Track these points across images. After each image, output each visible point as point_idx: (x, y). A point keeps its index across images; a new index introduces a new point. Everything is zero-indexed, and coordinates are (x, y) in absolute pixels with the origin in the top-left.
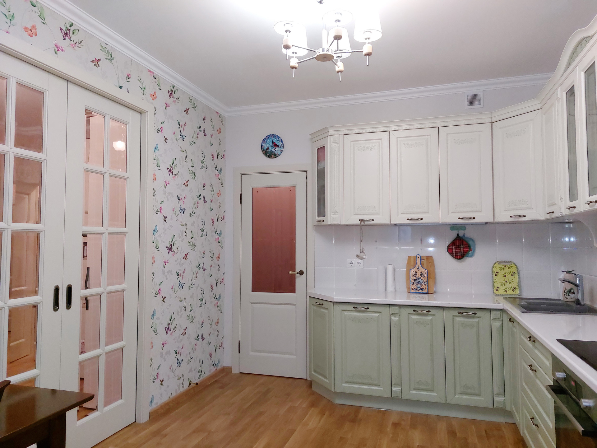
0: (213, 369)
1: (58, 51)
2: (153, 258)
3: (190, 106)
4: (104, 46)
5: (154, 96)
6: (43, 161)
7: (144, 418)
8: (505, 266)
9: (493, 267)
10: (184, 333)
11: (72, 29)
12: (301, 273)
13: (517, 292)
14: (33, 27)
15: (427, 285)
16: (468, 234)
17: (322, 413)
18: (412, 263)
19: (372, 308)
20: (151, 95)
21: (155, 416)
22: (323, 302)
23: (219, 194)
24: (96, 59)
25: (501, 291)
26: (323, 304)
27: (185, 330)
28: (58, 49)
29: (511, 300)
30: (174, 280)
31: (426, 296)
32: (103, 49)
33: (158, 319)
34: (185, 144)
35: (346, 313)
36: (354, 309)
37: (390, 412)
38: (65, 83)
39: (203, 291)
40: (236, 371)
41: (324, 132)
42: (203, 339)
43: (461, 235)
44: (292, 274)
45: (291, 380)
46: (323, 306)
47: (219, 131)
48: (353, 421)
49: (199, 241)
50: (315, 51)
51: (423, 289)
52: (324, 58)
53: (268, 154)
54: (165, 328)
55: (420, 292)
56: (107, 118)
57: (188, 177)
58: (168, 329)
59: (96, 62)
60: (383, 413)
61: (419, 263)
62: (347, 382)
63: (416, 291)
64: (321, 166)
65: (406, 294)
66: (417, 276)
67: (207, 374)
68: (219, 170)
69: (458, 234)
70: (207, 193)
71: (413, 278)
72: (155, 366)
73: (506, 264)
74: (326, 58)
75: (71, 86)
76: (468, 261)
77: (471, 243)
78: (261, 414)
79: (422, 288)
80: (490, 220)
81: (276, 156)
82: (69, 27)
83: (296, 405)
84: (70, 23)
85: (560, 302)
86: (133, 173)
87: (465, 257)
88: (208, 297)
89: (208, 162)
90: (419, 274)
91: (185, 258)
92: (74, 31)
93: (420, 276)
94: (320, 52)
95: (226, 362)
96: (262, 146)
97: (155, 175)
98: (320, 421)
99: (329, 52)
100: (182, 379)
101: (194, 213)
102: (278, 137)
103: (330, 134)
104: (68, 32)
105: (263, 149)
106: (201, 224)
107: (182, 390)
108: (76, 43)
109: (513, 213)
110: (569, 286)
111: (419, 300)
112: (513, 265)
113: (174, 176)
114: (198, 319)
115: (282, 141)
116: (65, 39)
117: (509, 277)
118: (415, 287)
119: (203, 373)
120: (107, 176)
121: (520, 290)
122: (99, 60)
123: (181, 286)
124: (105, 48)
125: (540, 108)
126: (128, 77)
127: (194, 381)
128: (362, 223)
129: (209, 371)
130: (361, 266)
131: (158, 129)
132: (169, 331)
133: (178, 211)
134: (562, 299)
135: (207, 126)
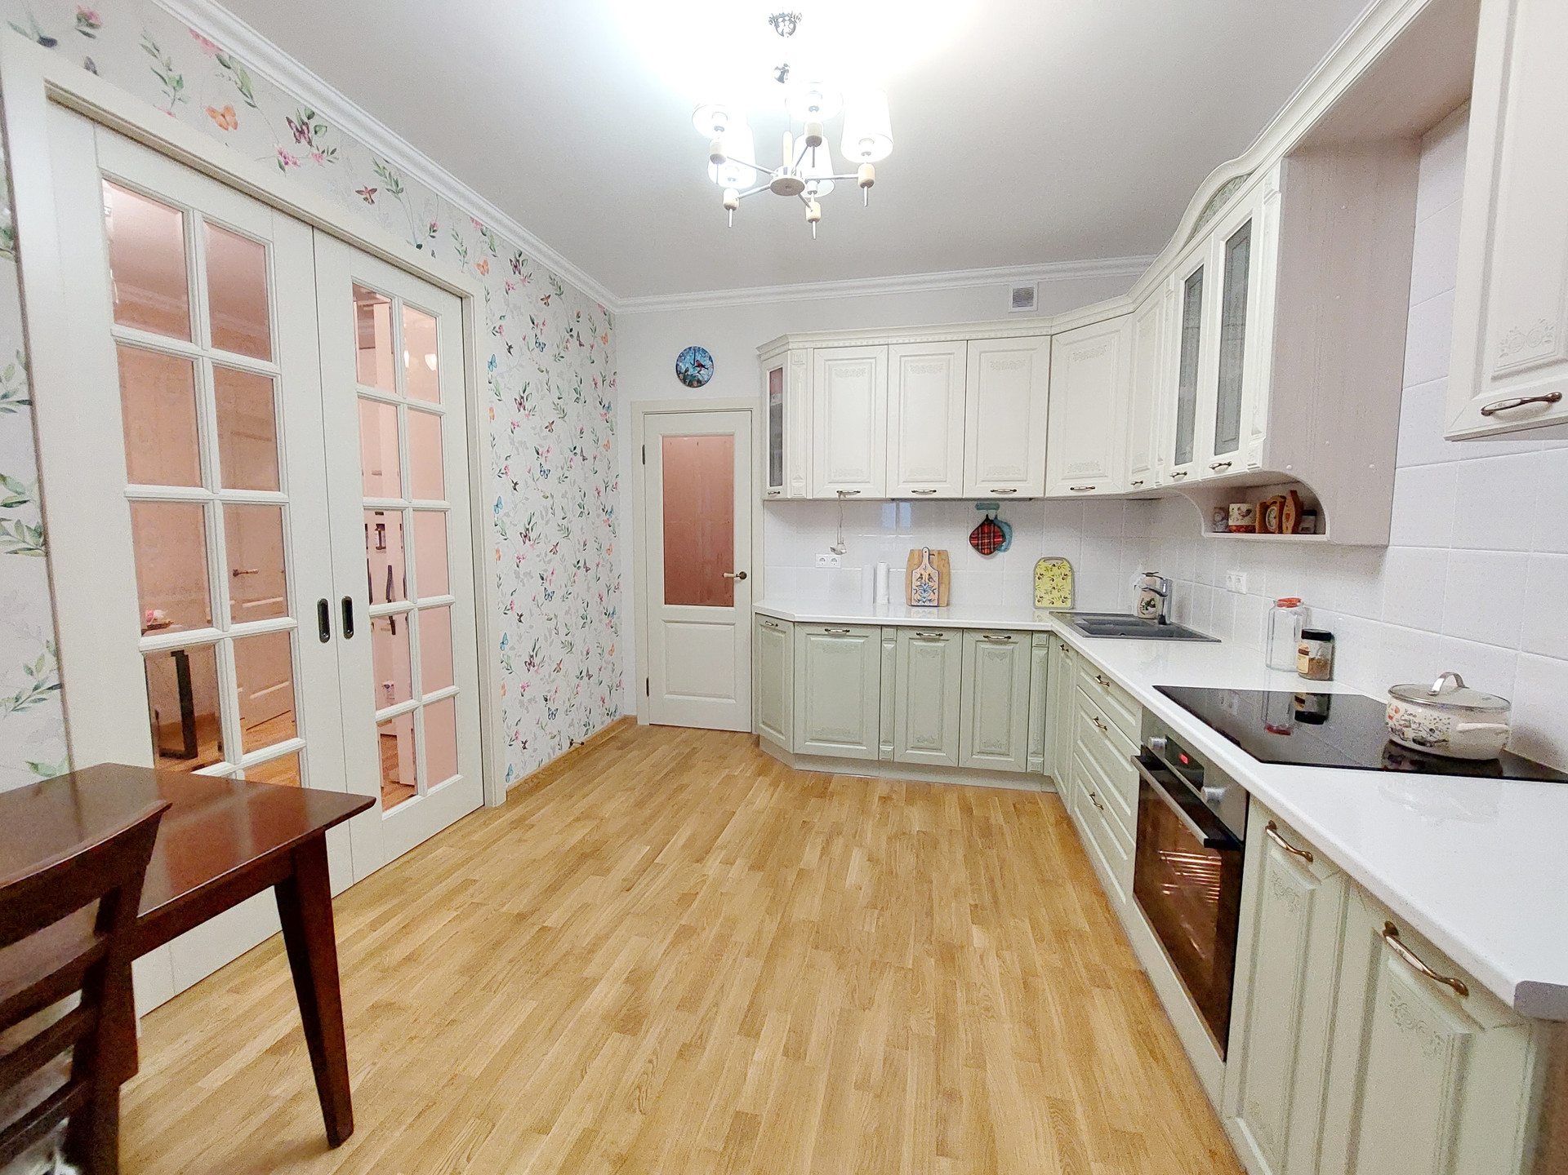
0: (608, 721)
1: (287, 163)
2: (498, 551)
3: (551, 291)
4: (382, 164)
5: (484, 268)
6: (275, 376)
7: (500, 798)
8: (1054, 565)
9: (1036, 567)
10: (558, 670)
11: (312, 123)
12: (743, 576)
13: (1069, 603)
14: (227, 109)
15: (937, 594)
16: (1003, 514)
17: (775, 784)
18: (916, 561)
19: (853, 631)
20: (478, 265)
21: (517, 795)
22: (776, 621)
23: (607, 446)
24: (366, 188)
25: (1045, 603)
26: (777, 625)
27: (559, 665)
28: (284, 163)
29: (1060, 615)
30: (537, 588)
31: (935, 609)
32: (381, 171)
33: (512, 648)
34: (546, 358)
35: (813, 638)
36: (826, 633)
37: (876, 780)
38: (308, 231)
39: (585, 604)
40: (643, 722)
41: (780, 343)
42: (590, 677)
43: (991, 517)
44: (727, 578)
45: (728, 734)
46: (777, 628)
47: (605, 339)
48: (822, 795)
49: (576, 524)
50: (770, 173)
51: (930, 600)
52: (787, 187)
53: (688, 381)
54: (526, 662)
55: (926, 604)
56: (396, 302)
57: (553, 416)
58: (530, 663)
59: (368, 194)
60: (866, 782)
61: (926, 560)
62: (812, 740)
63: (921, 603)
64: (776, 401)
65: (904, 608)
66: (923, 580)
67: (599, 728)
68: (607, 406)
69: (987, 516)
70: (586, 444)
71: (916, 583)
72: (511, 721)
73: (1055, 561)
74: (789, 188)
75: (318, 235)
76: (1000, 557)
77: (1006, 529)
78: (682, 788)
79: (929, 598)
80: (1037, 493)
81: (700, 383)
82: (306, 120)
83: (736, 774)
84: (309, 112)
85: (1132, 619)
86: (452, 405)
87: (996, 552)
88: (594, 612)
89: (587, 390)
90: (926, 576)
91: (554, 551)
92: (317, 129)
93: (927, 581)
94: (779, 175)
95: (628, 710)
96: (677, 365)
97: (491, 410)
98: (772, 796)
99: (795, 175)
100: (557, 738)
101: (566, 477)
102: (704, 351)
103: (790, 347)
104: (304, 127)
105: (678, 373)
106: (579, 495)
107: (558, 754)
108: (323, 152)
109: (1076, 484)
110: (1148, 596)
111: (924, 616)
112: (1065, 562)
113: (527, 412)
114: (579, 647)
115: (710, 357)
116: (298, 141)
117: (1058, 580)
118: (919, 598)
119: (591, 726)
120: (403, 409)
121: (1073, 600)
122: (374, 190)
123: (549, 596)
124: (384, 168)
125: (1131, 310)
126: (433, 229)
127: (578, 740)
128: (842, 496)
129: (600, 723)
130: (837, 565)
131: (494, 328)
132: (532, 667)
133: (537, 475)
134: (1136, 614)
135: (583, 328)
